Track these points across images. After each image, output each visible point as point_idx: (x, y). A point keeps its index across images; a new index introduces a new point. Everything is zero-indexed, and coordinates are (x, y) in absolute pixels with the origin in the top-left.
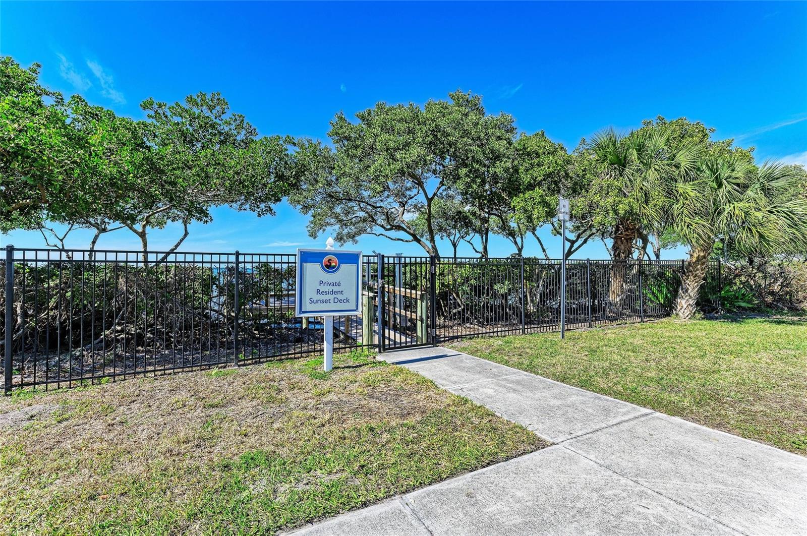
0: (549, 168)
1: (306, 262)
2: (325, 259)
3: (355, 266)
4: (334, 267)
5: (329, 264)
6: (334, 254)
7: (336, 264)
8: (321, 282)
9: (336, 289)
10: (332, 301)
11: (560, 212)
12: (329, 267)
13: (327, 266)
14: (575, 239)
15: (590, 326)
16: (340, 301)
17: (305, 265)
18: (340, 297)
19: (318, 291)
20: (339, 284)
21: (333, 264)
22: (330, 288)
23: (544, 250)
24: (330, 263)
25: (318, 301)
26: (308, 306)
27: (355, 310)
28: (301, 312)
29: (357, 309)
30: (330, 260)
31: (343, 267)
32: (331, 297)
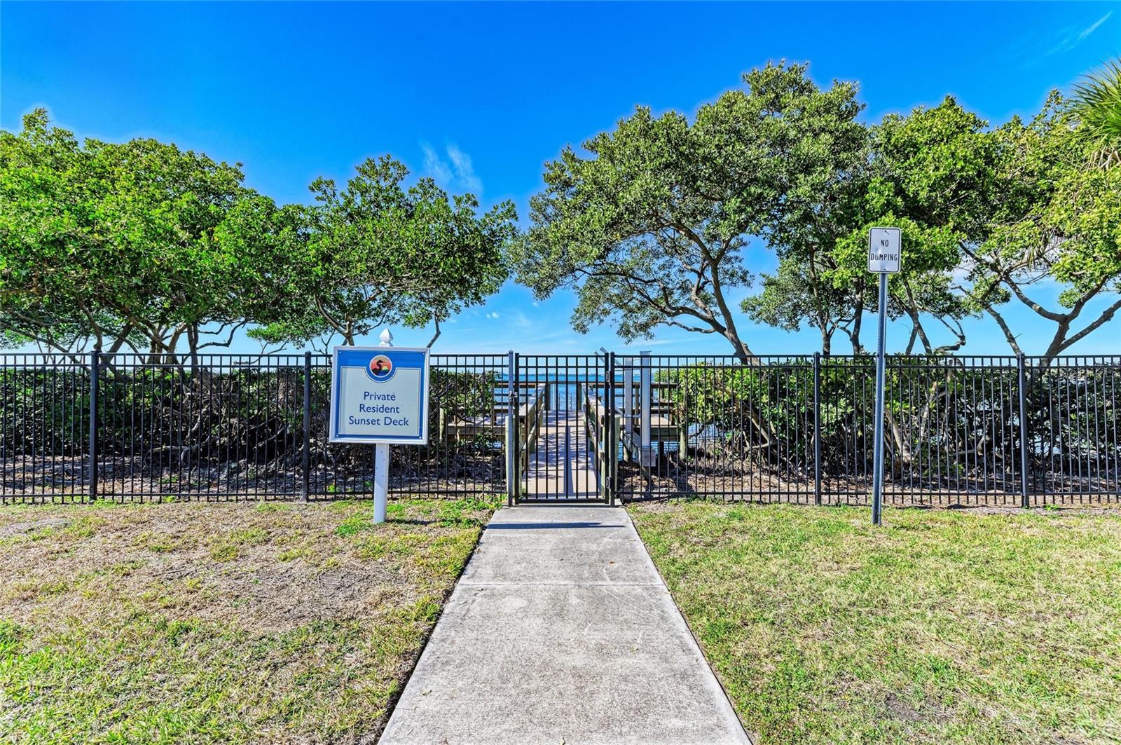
0: (937, 168)
1: (346, 364)
2: (373, 361)
3: (417, 372)
4: (386, 372)
5: (378, 368)
6: (387, 353)
7: (389, 368)
8: (366, 394)
9: (388, 404)
10: (382, 422)
11: (873, 257)
12: (378, 373)
13: (375, 370)
14: (1068, 312)
15: (1025, 503)
16: (395, 423)
17: (343, 369)
18: (394, 416)
19: (362, 407)
20: (393, 398)
21: (385, 368)
22: (380, 403)
23: (1011, 339)
24: (380, 366)
25: (360, 422)
26: (346, 428)
27: (417, 438)
28: (338, 435)
29: (421, 435)
30: (380, 361)
31: (400, 372)
32: (381, 416)
